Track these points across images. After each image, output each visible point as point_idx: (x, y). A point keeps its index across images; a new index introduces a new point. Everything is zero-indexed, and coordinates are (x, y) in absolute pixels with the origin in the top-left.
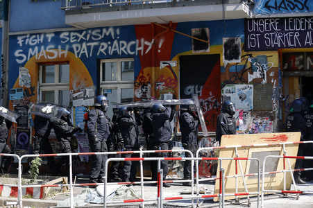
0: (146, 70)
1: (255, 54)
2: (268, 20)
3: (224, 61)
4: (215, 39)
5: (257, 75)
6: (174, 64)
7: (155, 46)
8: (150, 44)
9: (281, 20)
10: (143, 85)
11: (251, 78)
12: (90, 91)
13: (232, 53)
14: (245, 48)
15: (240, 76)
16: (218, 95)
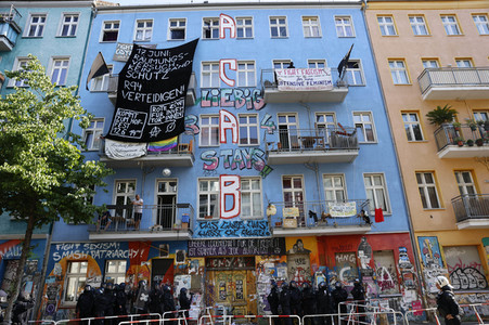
0: (133, 267)
1: (193, 259)
2: (200, 241)
3: (176, 263)
4: (172, 251)
5: (193, 270)
6: (149, 263)
7: (139, 254)
8: (136, 253)
9: (207, 241)
10: (131, 275)
11: (190, 271)
12: (99, 278)
13: (180, 258)
14: (187, 255)
15: (184, 271)
16: (172, 282)
